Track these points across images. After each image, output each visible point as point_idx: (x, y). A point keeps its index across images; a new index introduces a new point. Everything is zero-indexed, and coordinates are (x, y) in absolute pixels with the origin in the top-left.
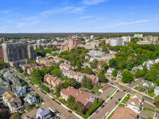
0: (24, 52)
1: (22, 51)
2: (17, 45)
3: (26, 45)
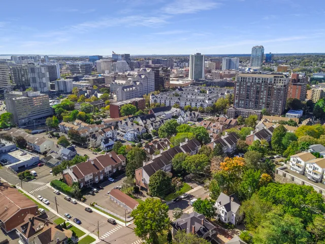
0: (265, 96)
1: (262, 94)
2: (256, 79)
3: (275, 82)
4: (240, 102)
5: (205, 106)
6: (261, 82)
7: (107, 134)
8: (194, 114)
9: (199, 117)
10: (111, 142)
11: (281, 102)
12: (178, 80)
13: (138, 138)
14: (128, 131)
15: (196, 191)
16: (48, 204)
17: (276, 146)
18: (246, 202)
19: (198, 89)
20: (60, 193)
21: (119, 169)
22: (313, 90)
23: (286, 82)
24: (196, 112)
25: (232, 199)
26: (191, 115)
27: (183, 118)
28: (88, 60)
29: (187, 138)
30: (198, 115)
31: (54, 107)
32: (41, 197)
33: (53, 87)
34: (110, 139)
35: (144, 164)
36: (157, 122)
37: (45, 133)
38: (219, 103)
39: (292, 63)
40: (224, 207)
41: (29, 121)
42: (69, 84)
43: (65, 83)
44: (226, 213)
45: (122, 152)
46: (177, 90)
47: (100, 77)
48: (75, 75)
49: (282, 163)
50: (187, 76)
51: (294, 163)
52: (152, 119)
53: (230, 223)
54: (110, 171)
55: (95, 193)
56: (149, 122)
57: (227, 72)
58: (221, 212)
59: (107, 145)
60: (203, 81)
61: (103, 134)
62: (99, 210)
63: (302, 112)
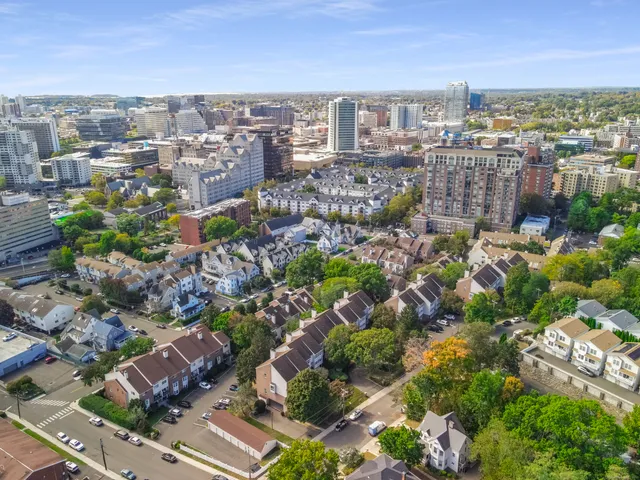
0: (481, 192)
1: (475, 187)
2: (463, 159)
3: (499, 166)
4: (436, 203)
5: (369, 211)
6: (473, 165)
7: (182, 283)
8: (349, 230)
9: (359, 235)
10: (193, 301)
11: (510, 204)
12: (307, 153)
13: (245, 289)
14: (223, 274)
15: (375, 403)
16: (82, 450)
17: (514, 301)
18: (481, 434)
19: (350, 174)
20: (105, 422)
21: (219, 362)
22: (564, 175)
23: (520, 165)
24: (352, 227)
25: (451, 424)
26: (342, 232)
27: (329, 239)
28: (112, 104)
29: (347, 289)
30: (357, 232)
31: (59, 223)
32: (64, 436)
33: (46, 171)
34: (190, 296)
35: (273, 355)
36: (280, 253)
37: (46, 283)
38: (394, 204)
39: (519, 111)
40: (437, 441)
41: (9, 257)
42: (82, 166)
43: (74, 164)
44: (441, 452)
45: (221, 327)
46: (310, 176)
47: (148, 148)
48: (92, 144)
49: (530, 338)
50: (324, 142)
51: (553, 340)
52: (269, 247)
53: (448, 470)
54: (200, 368)
55: (177, 419)
56: (263, 251)
57: (401, 134)
58: (432, 450)
59: (185, 307)
60: (357, 155)
61: (174, 285)
62: (190, 456)
63: (547, 220)
